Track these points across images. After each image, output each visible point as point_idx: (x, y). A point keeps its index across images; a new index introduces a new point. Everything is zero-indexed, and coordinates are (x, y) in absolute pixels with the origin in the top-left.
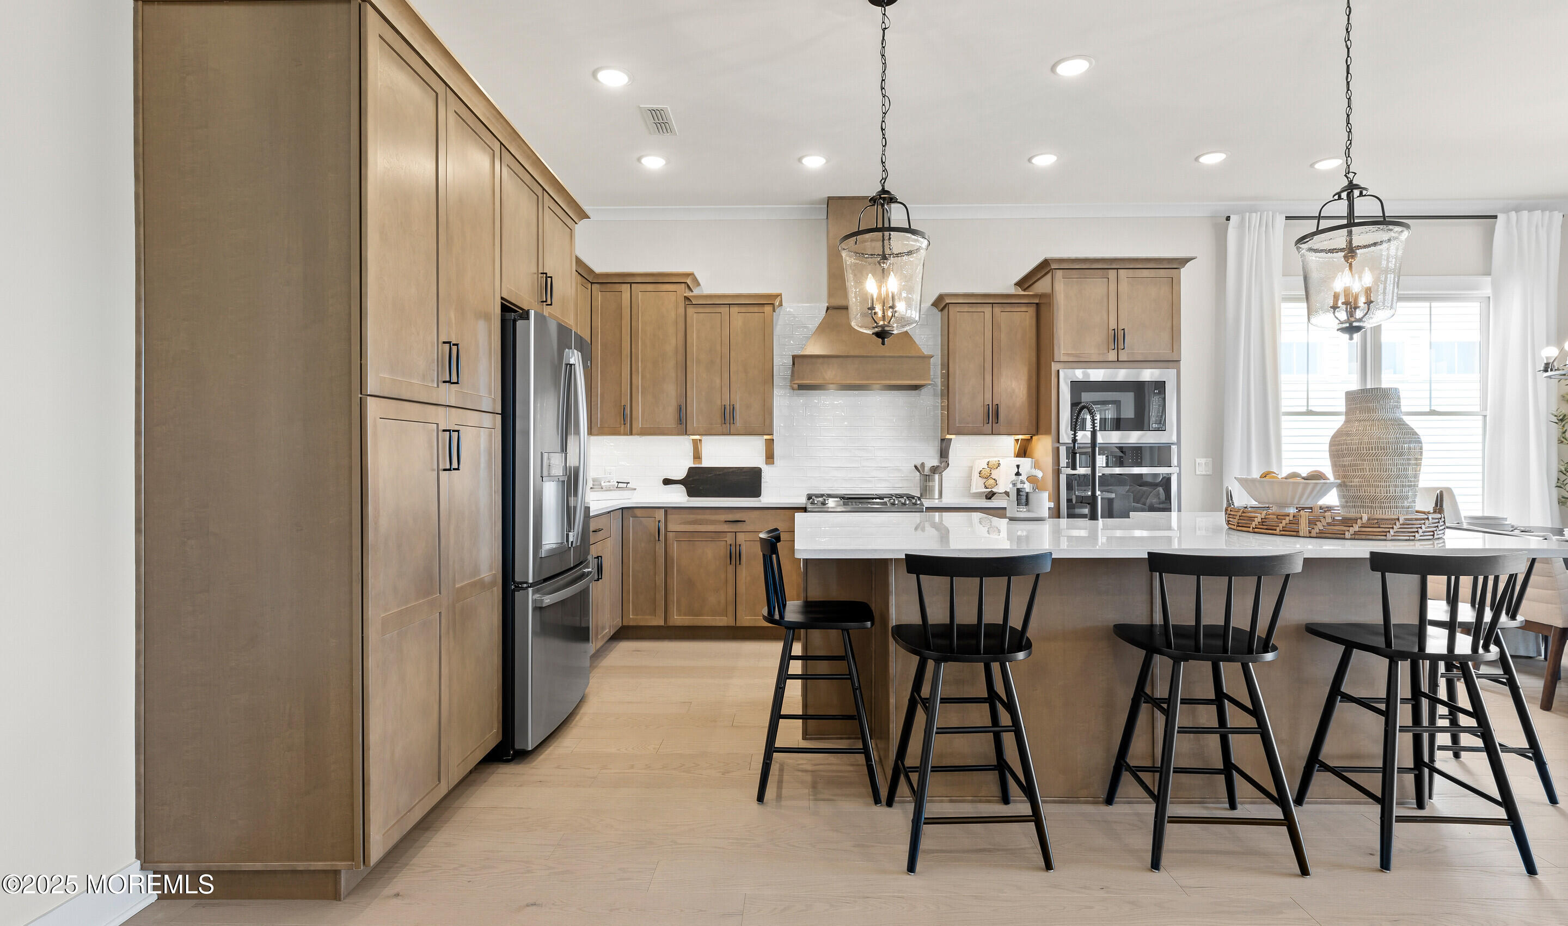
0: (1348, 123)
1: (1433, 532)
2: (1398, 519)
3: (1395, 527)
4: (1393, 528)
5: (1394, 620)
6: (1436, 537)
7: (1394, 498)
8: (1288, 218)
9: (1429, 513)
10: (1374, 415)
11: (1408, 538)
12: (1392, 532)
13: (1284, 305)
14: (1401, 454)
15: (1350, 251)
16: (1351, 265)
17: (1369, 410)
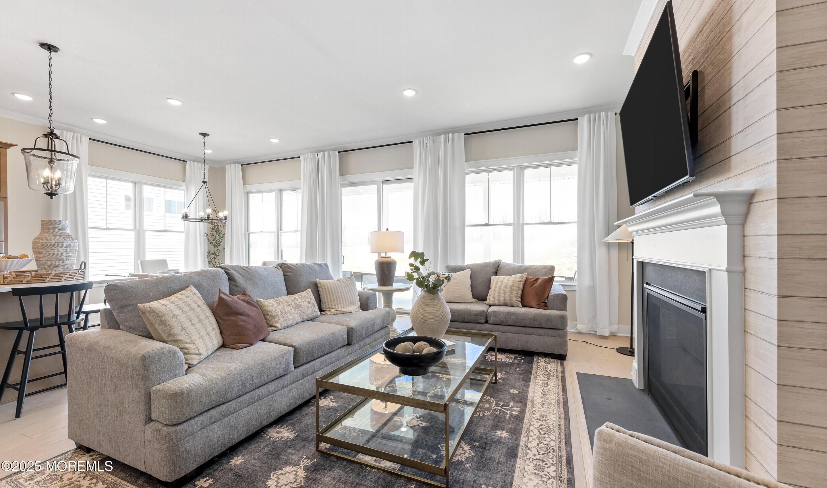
0: (50, 105)
1: (73, 277)
2: (52, 274)
3: (49, 276)
4: (48, 277)
5: (59, 314)
6: (74, 279)
7: (60, 265)
8: (90, 139)
9: (78, 270)
10: (52, 231)
11: (57, 281)
12: (48, 279)
13: (89, 179)
14: (62, 247)
15: (51, 161)
16: (51, 167)
17: (49, 229)
